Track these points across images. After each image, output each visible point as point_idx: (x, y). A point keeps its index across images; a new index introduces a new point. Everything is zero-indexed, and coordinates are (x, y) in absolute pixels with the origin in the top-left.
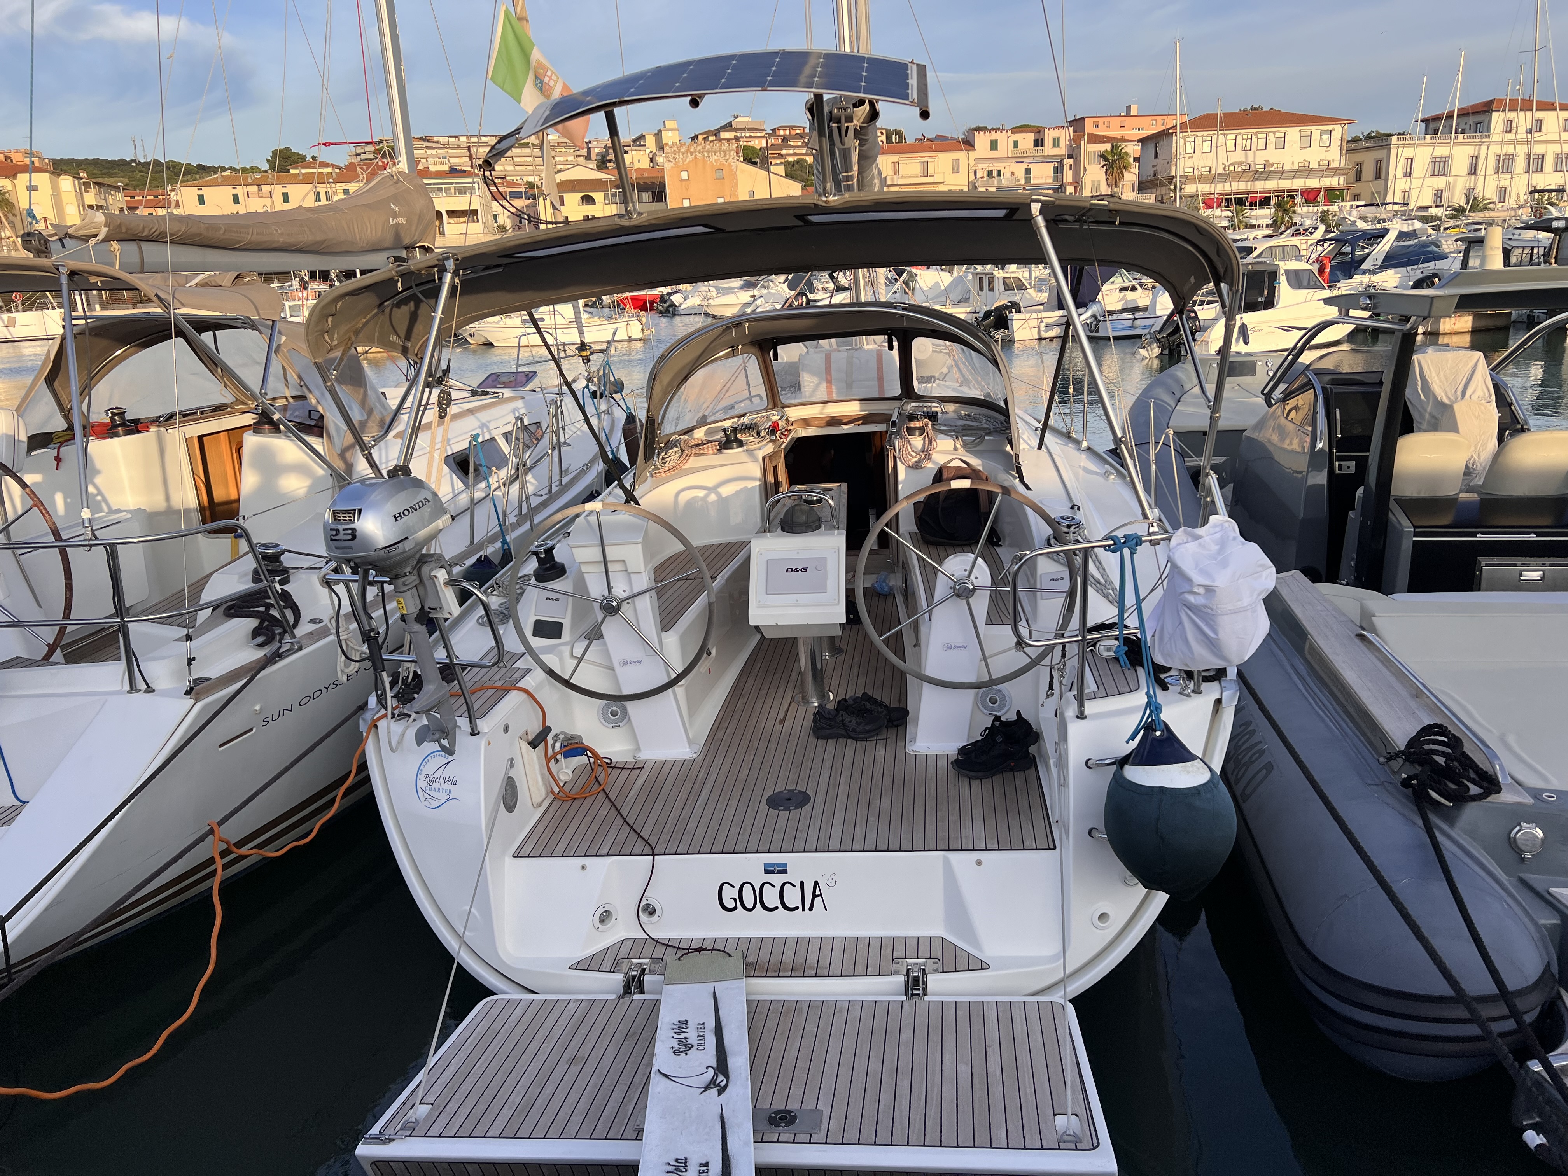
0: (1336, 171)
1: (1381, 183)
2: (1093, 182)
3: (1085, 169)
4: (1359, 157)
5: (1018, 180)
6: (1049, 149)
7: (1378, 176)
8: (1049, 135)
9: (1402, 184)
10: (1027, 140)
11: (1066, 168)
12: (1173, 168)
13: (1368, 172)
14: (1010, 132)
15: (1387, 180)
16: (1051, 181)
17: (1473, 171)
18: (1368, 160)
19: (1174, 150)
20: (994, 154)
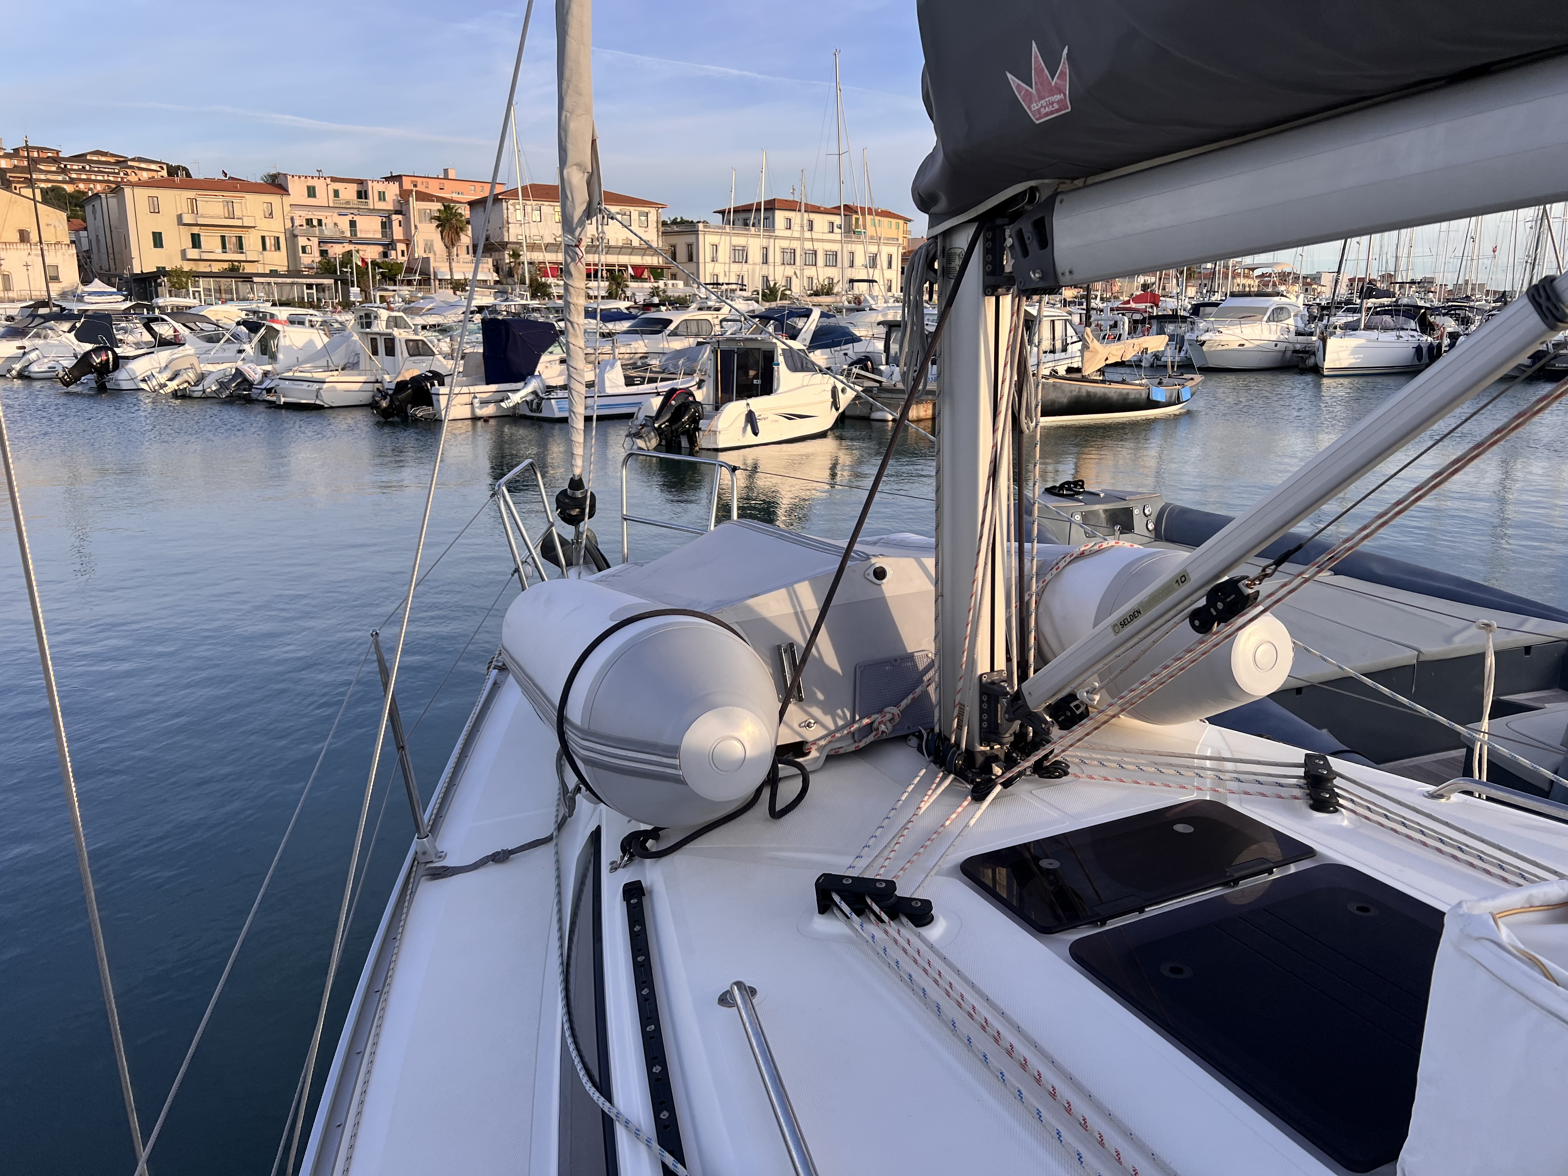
0: (656, 252)
1: (692, 265)
2: (426, 241)
3: (416, 227)
4: (673, 240)
5: (343, 232)
6: (373, 202)
7: (690, 259)
8: (374, 189)
9: (710, 267)
10: (349, 192)
11: (395, 224)
12: (506, 234)
13: (682, 254)
14: (328, 180)
15: (698, 263)
16: (380, 236)
17: (765, 261)
18: (681, 242)
19: (505, 216)
20: (311, 201)
